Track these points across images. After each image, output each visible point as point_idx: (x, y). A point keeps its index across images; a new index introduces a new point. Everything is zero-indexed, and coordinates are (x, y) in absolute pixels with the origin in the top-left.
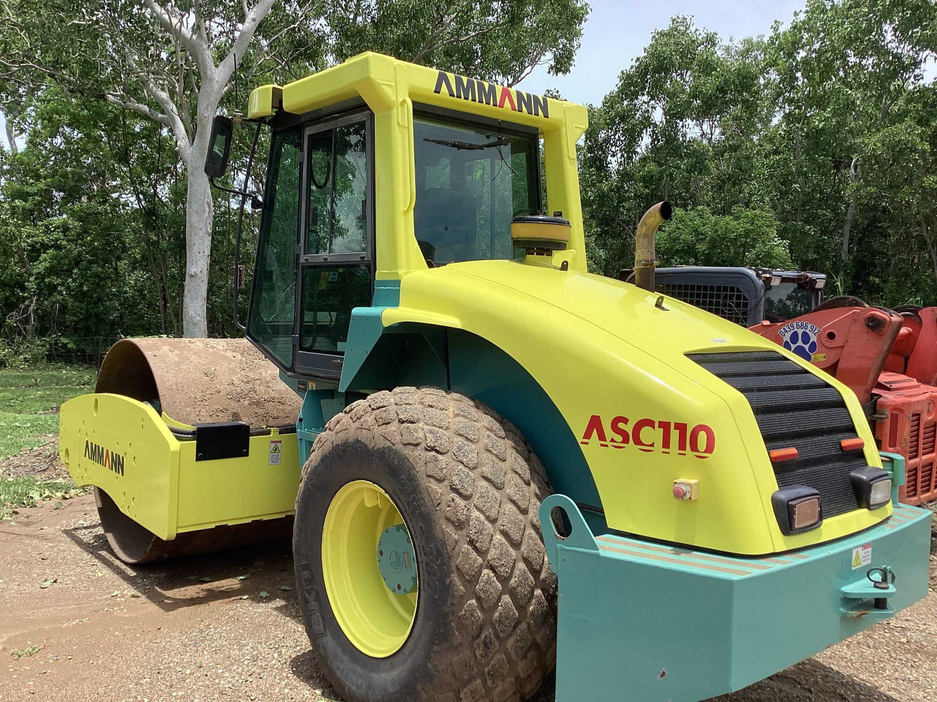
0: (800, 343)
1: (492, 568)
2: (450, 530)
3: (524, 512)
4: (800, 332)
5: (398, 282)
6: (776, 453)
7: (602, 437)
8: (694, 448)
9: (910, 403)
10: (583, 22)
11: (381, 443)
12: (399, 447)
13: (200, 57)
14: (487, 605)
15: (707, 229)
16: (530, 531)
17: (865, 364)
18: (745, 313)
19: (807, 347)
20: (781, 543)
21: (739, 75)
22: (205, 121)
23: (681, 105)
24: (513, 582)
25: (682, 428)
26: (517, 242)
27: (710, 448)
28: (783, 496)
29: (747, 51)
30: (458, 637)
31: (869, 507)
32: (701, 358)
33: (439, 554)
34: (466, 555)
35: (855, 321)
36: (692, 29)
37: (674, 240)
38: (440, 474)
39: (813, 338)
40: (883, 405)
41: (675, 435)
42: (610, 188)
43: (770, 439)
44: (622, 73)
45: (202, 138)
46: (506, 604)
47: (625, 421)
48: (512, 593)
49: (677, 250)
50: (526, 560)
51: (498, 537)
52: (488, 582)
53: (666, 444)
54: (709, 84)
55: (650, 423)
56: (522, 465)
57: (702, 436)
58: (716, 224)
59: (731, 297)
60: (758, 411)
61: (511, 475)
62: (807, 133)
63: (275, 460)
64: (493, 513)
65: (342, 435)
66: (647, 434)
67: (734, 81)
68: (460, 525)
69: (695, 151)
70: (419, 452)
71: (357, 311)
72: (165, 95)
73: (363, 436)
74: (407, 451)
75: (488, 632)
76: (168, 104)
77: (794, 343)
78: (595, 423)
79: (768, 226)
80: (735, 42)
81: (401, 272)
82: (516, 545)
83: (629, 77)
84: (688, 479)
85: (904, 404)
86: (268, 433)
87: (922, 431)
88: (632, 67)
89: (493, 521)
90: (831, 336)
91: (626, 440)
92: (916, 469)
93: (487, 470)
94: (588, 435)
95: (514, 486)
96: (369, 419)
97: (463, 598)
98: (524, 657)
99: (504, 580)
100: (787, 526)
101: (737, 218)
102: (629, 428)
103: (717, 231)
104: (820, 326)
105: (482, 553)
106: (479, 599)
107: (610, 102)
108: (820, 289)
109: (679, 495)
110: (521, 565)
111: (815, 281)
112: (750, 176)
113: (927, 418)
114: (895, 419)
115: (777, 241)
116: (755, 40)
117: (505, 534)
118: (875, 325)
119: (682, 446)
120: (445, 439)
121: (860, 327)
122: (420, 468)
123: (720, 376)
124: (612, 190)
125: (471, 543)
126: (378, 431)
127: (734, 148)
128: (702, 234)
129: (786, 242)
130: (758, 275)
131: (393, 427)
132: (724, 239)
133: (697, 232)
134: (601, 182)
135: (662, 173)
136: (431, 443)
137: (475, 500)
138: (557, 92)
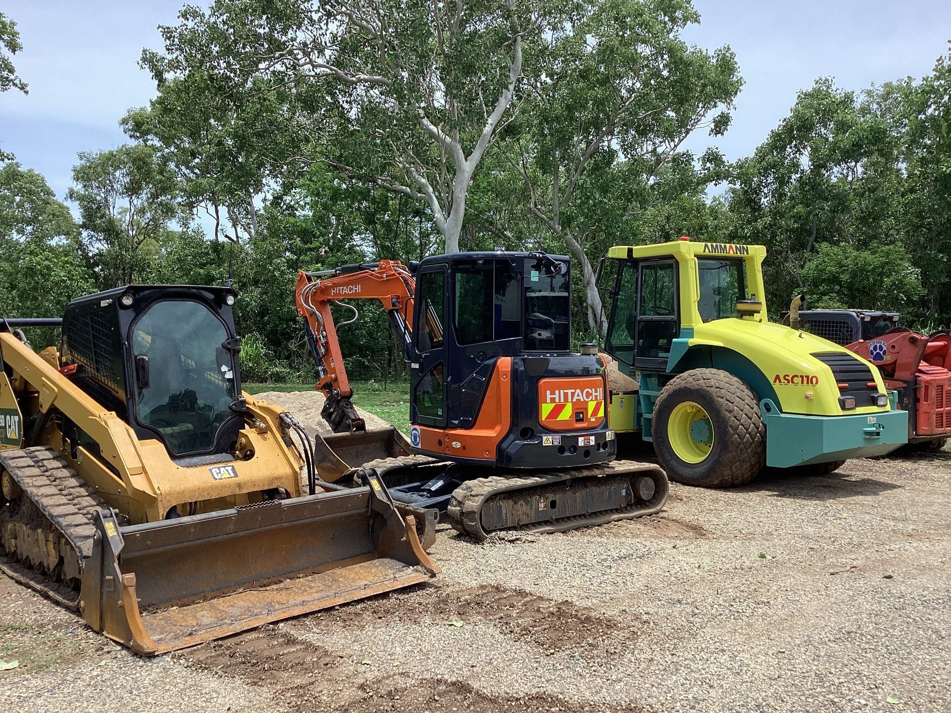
0: (878, 351)
1: (743, 425)
2: (727, 413)
3: (752, 408)
4: (878, 345)
5: (693, 329)
6: (840, 385)
7: (780, 382)
8: (812, 383)
9: (935, 380)
10: (738, 92)
11: (697, 387)
12: (705, 388)
13: (455, 155)
14: (741, 437)
15: (849, 262)
16: (755, 415)
17: (910, 360)
18: (851, 336)
19: (881, 353)
20: (841, 413)
21: (871, 130)
22: (459, 200)
23: (822, 159)
24: (750, 430)
25: (807, 377)
26: (739, 311)
27: (817, 383)
28: (842, 398)
29: (888, 94)
30: (731, 448)
31: (877, 406)
32: (815, 355)
33: (723, 422)
34: (734, 421)
35: (904, 339)
36: (834, 88)
37: (821, 271)
38: (721, 396)
39: (885, 348)
40: (920, 381)
41: (805, 379)
42: (764, 226)
43: (838, 381)
44: (772, 131)
45: (457, 212)
46: (747, 438)
47: (788, 376)
48: (750, 434)
49: (824, 279)
50: (754, 424)
51: (744, 416)
52: (742, 429)
53: (802, 382)
54: (847, 139)
55: (797, 376)
56: (750, 393)
57: (814, 380)
58: (856, 257)
59: (844, 327)
60: (833, 372)
61: (746, 397)
62: (936, 177)
63: (621, 406)
64: (742, 408)
65: (678, 386)
66: (795, 380)
67: (867, 137)
68: (730, 412)
69: (838, 194)
70: (713, 389)
71: (674, 340)
72: (424, 181)
73: (688, 386)
74: (708, 389)
75: (742, 446)
76: (427, 187)
77: (875, 351)
78: (778, 377)
79: (901, 259)
80: (876, 87)
81: (694, 325)
82: (750, 419)
83: (778, 135)
84: (810, 393)
85: (931, 380)
86: (618, 394)
87: (944, 395)
88: (780, 126)
89: (742, 411)
90: (893, 347)
91: (789, 382)
92: (942, 414)
93: (738, 394)
94: (775, 381)
95: (748, 400)
96: (691, 379)
97: (733, 435)
98: (754, 457)
99: (747, 429)
100: (843, 407)
101: (874, 253)
102: (790, 378)
103: (857, 264)
104: (888, 342)
105: (739, 420)
106: (738, 435)
107: (762, 154)
108: (895, 322)
109: (807, 397)
110: (752, 425)
111: (892, 317)
112: (887, 214)
113: (947, 388)
114: (927, 388)
115: (911, 269)
116: (895, 83)
117: (746, 414)
118: (913, 341)
119: (808, 383)
120: (722, 385)
121: (907, 342)
122: (714, 394)
123: (822, 361)
124: (766, 228)
125: (735, 417)
126: (695, 383)
127: (872, 190)
128: (845, 266)
129: (918, 270)
130: (857, 316)
131: (702, 381)
132: (863, 270)
133: (840, 265)
134: (756, 221)
135: (810, 213)
136: (717, 385)
137: (735, 403)
138: (717, 148)
